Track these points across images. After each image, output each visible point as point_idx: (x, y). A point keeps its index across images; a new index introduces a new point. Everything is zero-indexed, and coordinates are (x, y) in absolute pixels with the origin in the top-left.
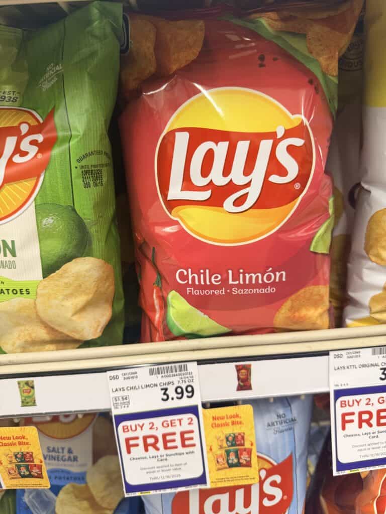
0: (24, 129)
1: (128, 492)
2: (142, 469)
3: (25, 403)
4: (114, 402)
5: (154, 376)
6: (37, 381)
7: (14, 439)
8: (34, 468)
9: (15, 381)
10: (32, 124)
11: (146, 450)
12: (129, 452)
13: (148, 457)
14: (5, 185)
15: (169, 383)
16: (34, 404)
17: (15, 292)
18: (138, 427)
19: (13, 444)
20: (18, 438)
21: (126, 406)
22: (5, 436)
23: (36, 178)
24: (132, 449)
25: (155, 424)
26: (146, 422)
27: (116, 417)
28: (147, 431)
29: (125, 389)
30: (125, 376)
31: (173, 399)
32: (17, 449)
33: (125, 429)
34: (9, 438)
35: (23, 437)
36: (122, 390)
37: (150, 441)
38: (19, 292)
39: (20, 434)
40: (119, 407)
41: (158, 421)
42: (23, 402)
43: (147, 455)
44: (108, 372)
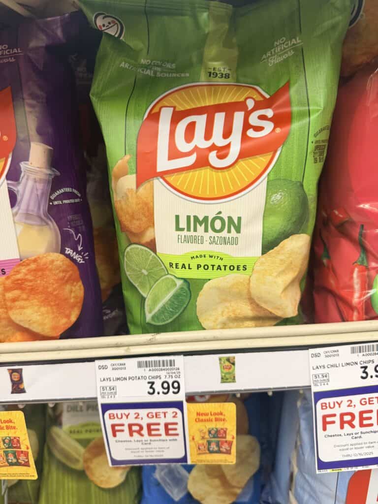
0: (250, 104)
1: (319, 468)
2: (335, 446)
3: (224, 380)
4: (314, 379)
5: (355, 355)
6: (238, 357)
7: (211, 415)
8: (225, 444)
9: (217, 357)
10: (257, 99)
11: (342, 427)
12: (325, 429)
13: (343, 434)
14: (240, 160)
15: (370, 361)
16: (234, 380)
17: (232, 268)
18: (336, 404)
19: (210, 420)
20: (215, 414)
21: (326, 383)
22: (203, 412)
23: (272, 153)
24: (328, 426)
25: (353, 402)
26: (345, 399)
27: (315, 394)
28: (344, 409)
29: (326, 366)
30: (327, 354)
31: (372, 377)
32: (213, 425)
33: (324, 406)
34: (206, 414)
35: (221, 414)
36: (322, 367)
37: (347, 418)
38: (236, 269)
39: (218, 411)
40: (319, 384)
41: (356, 398)
42: (222, 378)
43: (342, 432)
44: (310, 350)
